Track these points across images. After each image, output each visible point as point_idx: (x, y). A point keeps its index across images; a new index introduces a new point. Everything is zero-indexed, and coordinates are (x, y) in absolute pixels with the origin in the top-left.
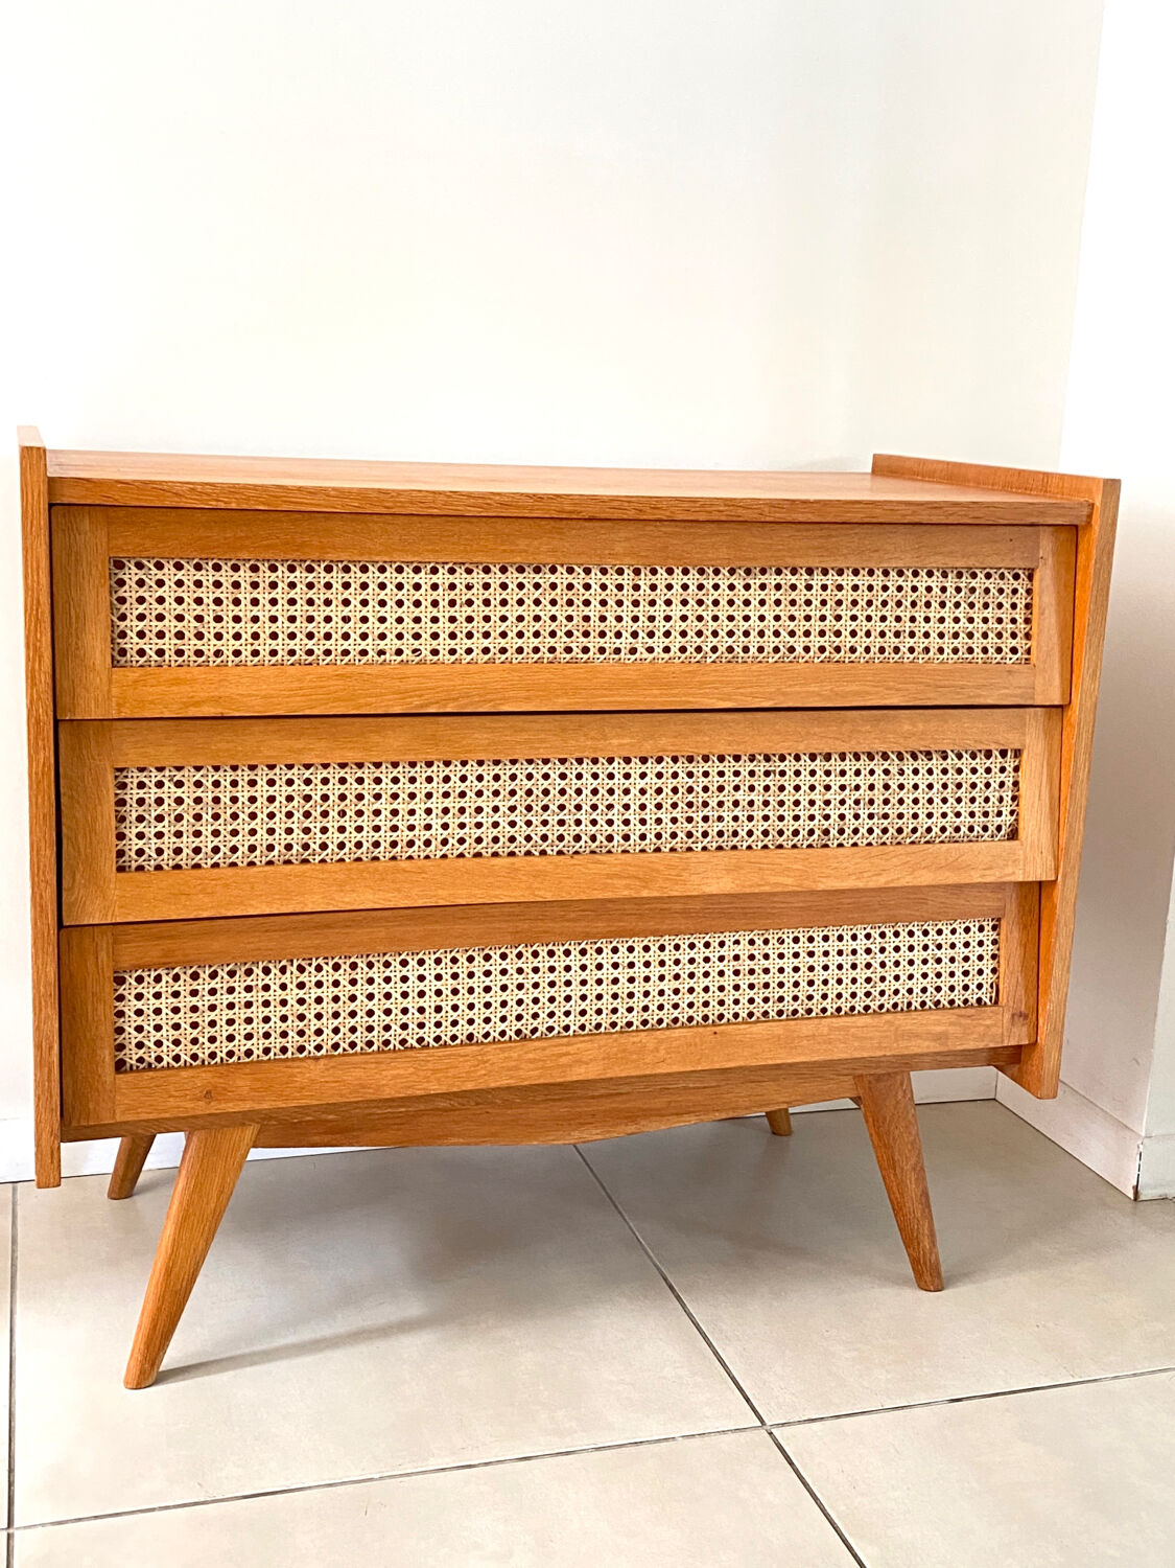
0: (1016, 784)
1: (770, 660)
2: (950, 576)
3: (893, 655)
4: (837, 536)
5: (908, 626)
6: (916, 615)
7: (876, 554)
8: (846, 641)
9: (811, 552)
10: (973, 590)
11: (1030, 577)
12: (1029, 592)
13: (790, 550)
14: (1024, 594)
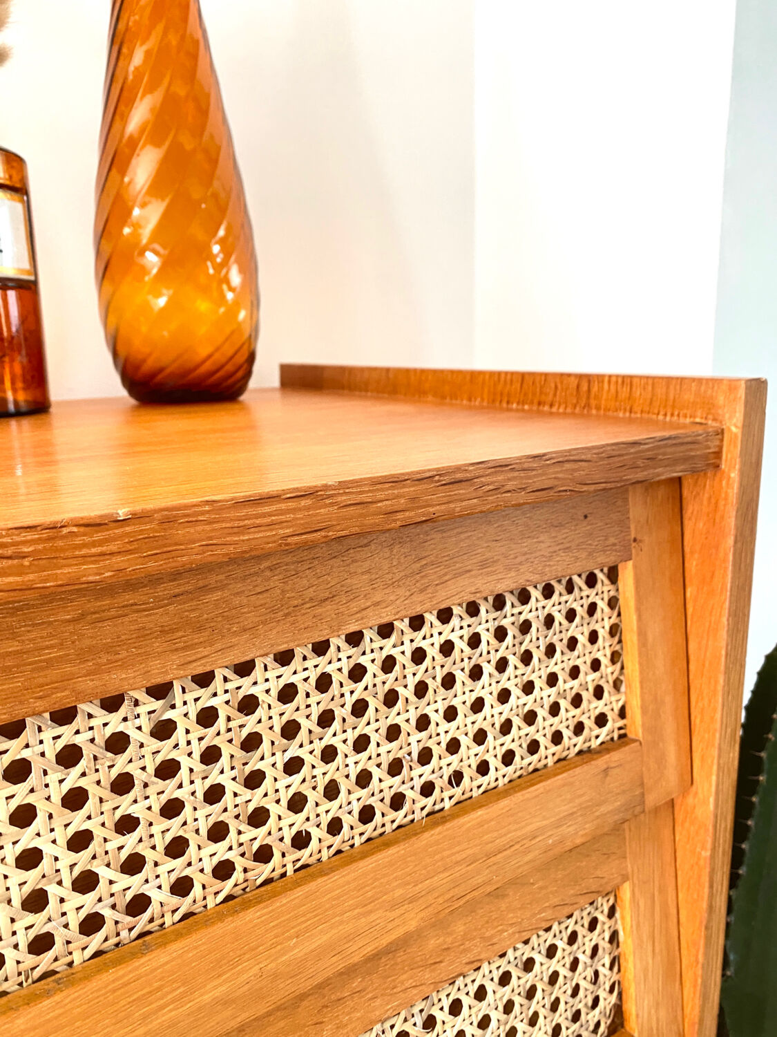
0: (614, 938)
1: (78, 958)
2: (483, 610)
3: (392, 815)
4: (222, 588)
5: (414, 741)
6: (429, 711)
7: (329, 608)
8: (284, 824)
9: (158, 645)
10: (525, 627)
11: (613, 575)
12: (613, 603)
13: (82, 656)
14: (607, 609)
